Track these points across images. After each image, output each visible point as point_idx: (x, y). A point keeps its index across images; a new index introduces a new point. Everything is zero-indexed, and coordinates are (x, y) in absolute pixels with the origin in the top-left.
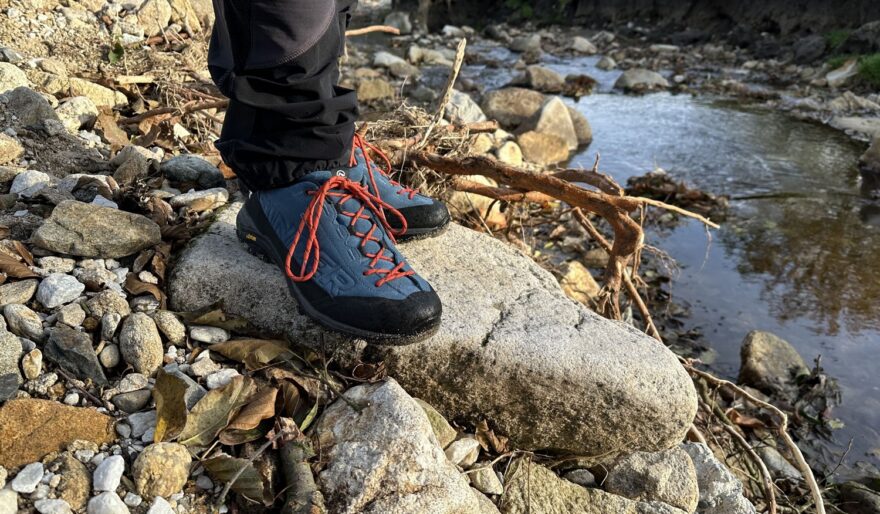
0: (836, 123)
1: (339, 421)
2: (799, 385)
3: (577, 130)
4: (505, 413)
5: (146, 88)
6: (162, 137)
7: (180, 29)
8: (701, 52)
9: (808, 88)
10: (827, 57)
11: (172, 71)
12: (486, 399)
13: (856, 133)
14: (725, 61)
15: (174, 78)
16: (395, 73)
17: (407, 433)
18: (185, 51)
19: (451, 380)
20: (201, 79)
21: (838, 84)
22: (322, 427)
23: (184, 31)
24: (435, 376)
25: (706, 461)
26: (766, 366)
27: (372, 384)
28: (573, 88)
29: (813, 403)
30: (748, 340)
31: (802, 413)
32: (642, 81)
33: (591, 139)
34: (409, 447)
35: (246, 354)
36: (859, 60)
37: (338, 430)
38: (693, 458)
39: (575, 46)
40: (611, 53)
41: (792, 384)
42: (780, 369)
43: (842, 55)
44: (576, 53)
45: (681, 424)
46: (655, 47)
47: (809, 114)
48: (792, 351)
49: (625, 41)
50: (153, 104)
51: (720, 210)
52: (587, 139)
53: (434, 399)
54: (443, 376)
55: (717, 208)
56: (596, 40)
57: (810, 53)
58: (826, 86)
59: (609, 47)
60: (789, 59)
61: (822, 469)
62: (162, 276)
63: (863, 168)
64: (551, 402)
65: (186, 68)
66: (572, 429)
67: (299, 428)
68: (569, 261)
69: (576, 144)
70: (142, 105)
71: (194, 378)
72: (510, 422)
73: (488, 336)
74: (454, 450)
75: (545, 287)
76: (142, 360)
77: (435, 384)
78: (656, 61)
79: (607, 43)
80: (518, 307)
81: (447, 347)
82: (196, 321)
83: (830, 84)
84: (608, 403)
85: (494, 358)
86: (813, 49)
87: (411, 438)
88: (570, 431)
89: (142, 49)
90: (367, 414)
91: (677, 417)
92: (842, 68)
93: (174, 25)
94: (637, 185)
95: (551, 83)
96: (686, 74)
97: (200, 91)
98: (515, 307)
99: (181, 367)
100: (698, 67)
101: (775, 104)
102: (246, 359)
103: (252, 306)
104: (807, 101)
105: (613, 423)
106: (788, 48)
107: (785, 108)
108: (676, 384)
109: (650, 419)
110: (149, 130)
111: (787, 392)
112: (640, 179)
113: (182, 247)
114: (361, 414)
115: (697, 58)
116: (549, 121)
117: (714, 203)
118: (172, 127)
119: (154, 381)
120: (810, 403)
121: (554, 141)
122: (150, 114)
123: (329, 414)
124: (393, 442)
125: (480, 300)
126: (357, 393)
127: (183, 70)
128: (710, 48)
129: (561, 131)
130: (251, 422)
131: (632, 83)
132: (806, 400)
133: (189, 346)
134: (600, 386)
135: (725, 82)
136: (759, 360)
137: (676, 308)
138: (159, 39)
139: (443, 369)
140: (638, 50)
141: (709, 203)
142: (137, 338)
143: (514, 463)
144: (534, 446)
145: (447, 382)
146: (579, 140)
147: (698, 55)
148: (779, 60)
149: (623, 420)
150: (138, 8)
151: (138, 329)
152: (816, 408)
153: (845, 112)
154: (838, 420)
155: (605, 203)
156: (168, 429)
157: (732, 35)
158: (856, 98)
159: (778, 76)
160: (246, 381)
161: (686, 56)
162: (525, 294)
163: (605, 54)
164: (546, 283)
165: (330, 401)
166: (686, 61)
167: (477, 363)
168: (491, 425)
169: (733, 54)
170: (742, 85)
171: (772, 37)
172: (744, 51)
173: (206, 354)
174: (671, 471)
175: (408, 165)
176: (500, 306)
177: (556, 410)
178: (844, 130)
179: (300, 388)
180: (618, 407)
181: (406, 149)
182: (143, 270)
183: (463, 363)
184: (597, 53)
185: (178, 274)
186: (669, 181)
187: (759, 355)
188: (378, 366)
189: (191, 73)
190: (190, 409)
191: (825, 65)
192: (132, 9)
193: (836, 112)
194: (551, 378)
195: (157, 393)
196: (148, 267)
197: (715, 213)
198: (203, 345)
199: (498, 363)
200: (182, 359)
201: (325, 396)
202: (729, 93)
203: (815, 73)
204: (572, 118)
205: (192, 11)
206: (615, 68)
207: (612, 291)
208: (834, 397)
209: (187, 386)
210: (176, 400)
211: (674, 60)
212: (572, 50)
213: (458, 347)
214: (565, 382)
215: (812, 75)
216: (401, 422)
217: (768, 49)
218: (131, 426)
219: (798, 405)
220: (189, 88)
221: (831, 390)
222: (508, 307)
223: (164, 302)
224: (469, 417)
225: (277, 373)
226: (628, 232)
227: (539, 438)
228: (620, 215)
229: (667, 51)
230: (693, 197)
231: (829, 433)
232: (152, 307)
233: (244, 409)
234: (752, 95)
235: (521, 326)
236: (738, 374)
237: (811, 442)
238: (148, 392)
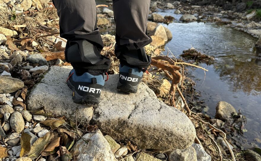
0: (249, 31)
1: (81, 146)
2: (234, 118)
3: (167, 35)
4: (136, 139)
5: (24, 29)
6: (29, 46)
7: (35, 8)
8: (207, 8)
9: (240, 20)
10: (247, 10)
11: (32, 23)
12: (130, 135)
13: (255, 35)
14: (215, 11)
15: (33, 25)
16: (109, 15)
17: (102, 150)
18: (36, 16)
19: (118, 130)
20: (42, 25)
21: (250, 19)
22: (75, 148)
23: (36, 9)
24: (113, 128)
25: (200, 150)
26: (224, 113)
27: (92, 133)
28: (167, 20)
29: (238, 124)
30: (219, 104)
31: (234, 127)
32: (188, 18)
33: (172, 38)
34: (102, 155)
35: (51, 125)
36: (257, 11)
37: (80, 149)
38: (196, 149)
39: (168, 6)
40: (179, 8)
41: (231, 118)
42: (228, 113)
43: (251, 9)
44: (168, 9)
45: (191, 141)
46: (193, 6)
47: (241, 29)
48: (232, 107)
49: (183, 4)
50: (26, 34)
51: (211, 61)
52: (171, 38)
53: (113, 136)
54: (116, 128)
55: (210, 60)
56: (174, 4)
57: (241, 9)
58: (246, 19)
59: (178, 6)
60: (235, 10)
61: (240, 145)
62: (24, 99)
63: (256, 46)
64: (150, 135)
65: (37, 22)
66: (157, 143)
67: (67, 148)
68: (164, 79)
69: (167, 39)
70: (22, 35)
71: (34, 133)
72: (138, 142)
73: (130, 115)
74: (119, 152)
75: (150, 96)
76: (17, 128)
77: (113, 131)
78: (193, 11)
79: (178, 5)
80: (141, 104)
81: (117, 119)
82: (35, 114)
83: (247, 18)
84: (168, 135)
85: (132, 122)
86: (242, 7)
87: (103, 152)
88: (156, 143)
89: (22, 16)
90: (90, 144)
91: (189, 139)
92: (251, 13)
93: (33, 7)
94: (186, 53)
95: (160, 19)
96: (202, 15)
97: (41, 29)
98: (140, 104)
99: (30, 129)
100: (206, 13)
101: (230, 25)
102: (51, 126)
103: (54, 108)
104: (240, 24)
105: (170, 141)
106: (234, 7)
107: (233, 27)
108: (189, 128)
109: (181, 140)
110: (24, 44)
111: (230, 121)
112: (187, 51)
113: (32, 88)
114: (88, 144)
115: (206, 10)
116: (158, 32)
117: (210, 59)
118: (32, 43)
119: (21, 135)
120: (237, 124)
121: (160, 39)
122: (24, 39)
123: (78, 143)
124: (97, 154)
125: (128, 102)
126: (87, 136)
127: (36, 23)
128: (210, 7)
129: (162, 36)
130: (52, 149)
131: (185, 19)
132: (236, 123)
133: (33, 122)
134: (165, 130)
135: (214, 18)
136: (222, 111)
137: (197, 94)
138: (28, 12)
139: (116, 126)
140: (187, 7)
141: (208, 59)
142: (15, 121)
143: (139, 154)
144: (145, 148)
145: (117, 130)
146: (168, 38)
147: (206, 9)
148: (232, 11)
149: (173, 140)
150: (21, 1)
151: (16, 118)
152: (239, 125)
153: (252, 28)
154: (245, 129)
155: (170, 68)
156: (25, 152)
157: (217, 2)
158: (255, 23)
159: (231, 16)
160: (51, 133)
161: (203, 9)
162: (144, 99)
163: (177, 9)
164: (151, 95)
165: (78, 139)
166: (203, 11)
167: (126, 124)
168: (132, 142)
169: (217, 9)
170: (220, 19)
171: (230, 3)
172: (221, 7)
173: (38, 125)
174: (188, 154)
175: (108, 55)
176: (135, 104)
177: (152, 138)
178: (251, 34)
179: (69, 136)
180: (171, 136)
181: (107, 50)
182: (19, 97)
183: (122, 124)
184: (174, 8)
185: (30, 98)
186: (196, 52)
187: (222, 109)
188: (95, 126)
189: (38, 23)
190: (32, 144)
191: (246, 12)
192: (19, 2)
193: (249, 28)
194: (150, 128)
195: (21, 140)
196: (20, 96)
197: (210, 62)
198: (38, 122)
199: (133, 124)
200: (30, 127)
201: (77, 138)
202: (216, 22)
203: (243, 15)
204: (166, 31)
205: (40, 2)
206: (180, 13)
207: (172, 95)
208: (245, 122)
209: (31, 137)
210: (28, 142)
211: (199, 11)
212: (167, 7)
213: (121, 119)
214: (154, 129)
215: (242, 15)
216: (100, 147)
217: (229, 7)
218: (13, 151)
219: (233, 125)
220: (38, 29)
221: (244, 119)
222: (137, 104)
223: (25, 107)
224: (125, 140)
225: (61, 130)
226: (177, 77)
227: (147, 146)
228: (175, 71)
229: (197, 8)
230: (203, 57)
231: (243, 133)
232: (21, 109)
233: (50, 144)
234: (223, 22)
235: (141, 111)
236: (215, 115)
237: (237, 136)
238: (18, 139)
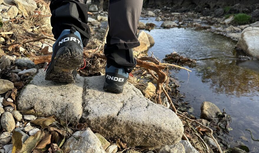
0: (228, 35)
1: (71, 143)
2: (219, 118)
3: (149, 41)
4: (125, 136)
5: (10, 36)
6: (16, 51)
8: (187, 15)
9: (219, 24)
10: (225, 15)
11: (19, 30)
12: (119, 132)
13: (234, 38)
14: (194, 17)
15: (19, 32)
16: (93, 24)
17: (93, 146)
18: (23, 23)
19: (108, 127)
20: (28, 32)
21: (228, 23)
22: (66, 145)
23: (22, 17)
24: (103, 126)
25: (188, 146)
26: (209, 112)
27: (82, 130)
28: (148, 27)
29: (223, 123)
30: (203, 104)
31: (220, 126)
32: (169, 24)
33: (154, 43)
34: (94, 151)
35: (42, 124)
36: (234, 15)
37: (71, 147)
38: (184, 146)
39: (148, 14)
40: (159, 16)
41: (216, 118)
42: (213, 113)
43: (229, 14)
44: (149, 16)
45: (179, 136)
46: (173, 14)
47: (220, 33)
48: (216, 107)
49: (164, 12)
50: (13, 41)
51: (193, 64)
52: (153, 43)
53: (103, 133)
54: (105, 126)
55: (193, 63)
56: (155, 12)
57: (219, 14)
58: (225, 24)
59: (159, 14)
60: (213, 16)
61: (226, 144)
62: (14, 99)
63: (236, 49)
64: (139, 132)
65: (23, 29)
66: (146, 140)
67: (59, 146)
68: (148, 82)
69: (150, 45)
70: (9, 41)
71: (25, 132)
72: (127, 139)
73: (119, 112)
74: (109, 149)
75: (137, 95)
76: (8, 127)
77: (103, 128)
78: (173, 18)
79: (158, 13)
81: (106, 117)
82: (26, 113)
83: (226, 23)
84: (156, 131)
85: (121, 119)
86: (220, 12)
87: (94, 148)
89: (9, 23)
90: (80, 141)
91: (178, 134)
92: (229, 18)
93: (19, 15)
94: (168, 57)
95: (141, 26)
96: (182, 21)
97: (28, 36)
98: (128, 102)
99: (21, 129)
100: (186, 19)
101: (210, 30)
102: (42, 125)
103: (44, 107)
104: (219, 29)
105: (158, 137)
106: (213, 12)
107: (213, 31)
108: (177, 124)
109: (170, 135)
110: (11, 50)
111: (215, 120)
112: (169, 55)
113: (21, 89)
114: (78, 141)
115: (185, 17)
116: (141, 38)
117: (192, 62)
118: (19, 48)
119: (12, 134)
120: (222, 123)
121: (143, 44)
122: (12, 45)
123: (69, 141)
124: (88, 149)
125: (117, 100)
126: (77, 134)
127: (23, 30)
128: (190, 13)
129: (145, 41)
130: (43, 146)
131: (166, 25)
132: (221, 122)
133: (23, 122)
134: (154, 126)
135: (194, 24)
136: (206, 111)
137: (181, 95)
138: (15, 20)
139: (105, 123)
140: (168, 14)
141: (190, 62)
142: (6, 120)
143: (129, 151)
144: (135, 145)
146: (150, 43)
147: (186, 16)
148: (210, 16)
149: (161, 136)
151: (6, 118)
152: (224, 125)
153: (231, 32)
154: (231, 128)
156: (16, 150)
157: (196, 9)
158: (234, 27)
159: (210, 21)
160: (42, 132)
161: (182, 16)
162: (131, 97)
163: (158, 16)
164: (137, 93)
165: (69, 137)
166: (183, 18)
167: (116, 121)
168: (121, 140)
169: (197, 15)
170: (199, 25)
171: (208, 9)
172: (200, 14)
173: (29, 124)
174: (177, 150)
175: (94, 57)
176: (123, 102)
177: (141, 134)
178: (230, 37)
179: (59, 134)
180: (159, 132)
181: (93, 53)
182: (8, 97)
183: (111, 121)
184: (155, 16)
185: (20, 98)
186: (178, 56)
187: (206, 109)
188: (84, 124)
189: (25, 30)
190: (24, 143)
191: (224, 17)
192: (6, 10)
193: (228, 32)
194: (139, 124)
195: (13, 138)
196: (10, 97)
198: (28, 121)
199: (122, 121)
200: (21, 126)
201: (67, 135)
202: (196, 27)
203: (221, 20)
204: (148, 37)
205: (25, 10)
206: (161, 20)
207: (158, 94)
208: (229, 121)
209: (22, 135)
210: (19, 140)
211: (179, 17)
212: (148, 15)
213: (110, 117)
214: (143, 125)
215: (220, 20)
216: (91, 143)
217: (207, 13)
218: (4, 149)
219: (219, 124)
220: (24, 35)
221: (228, 118)
222: (125, 102)
223: (15, 108)
224: (114, 138)
225: (52, 129)
226: (162, 76)
227: (136, 143)
229: (177, 15)
230: (185, 60)
231: (228, 132)
232: (11, 109)
233: (41, 141)
234: (203, 27)
235: (129, 108)
236: (200, 115)
237: (223, 135)
238: (10, 138)
